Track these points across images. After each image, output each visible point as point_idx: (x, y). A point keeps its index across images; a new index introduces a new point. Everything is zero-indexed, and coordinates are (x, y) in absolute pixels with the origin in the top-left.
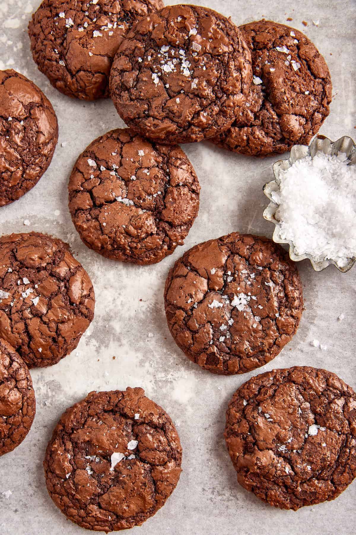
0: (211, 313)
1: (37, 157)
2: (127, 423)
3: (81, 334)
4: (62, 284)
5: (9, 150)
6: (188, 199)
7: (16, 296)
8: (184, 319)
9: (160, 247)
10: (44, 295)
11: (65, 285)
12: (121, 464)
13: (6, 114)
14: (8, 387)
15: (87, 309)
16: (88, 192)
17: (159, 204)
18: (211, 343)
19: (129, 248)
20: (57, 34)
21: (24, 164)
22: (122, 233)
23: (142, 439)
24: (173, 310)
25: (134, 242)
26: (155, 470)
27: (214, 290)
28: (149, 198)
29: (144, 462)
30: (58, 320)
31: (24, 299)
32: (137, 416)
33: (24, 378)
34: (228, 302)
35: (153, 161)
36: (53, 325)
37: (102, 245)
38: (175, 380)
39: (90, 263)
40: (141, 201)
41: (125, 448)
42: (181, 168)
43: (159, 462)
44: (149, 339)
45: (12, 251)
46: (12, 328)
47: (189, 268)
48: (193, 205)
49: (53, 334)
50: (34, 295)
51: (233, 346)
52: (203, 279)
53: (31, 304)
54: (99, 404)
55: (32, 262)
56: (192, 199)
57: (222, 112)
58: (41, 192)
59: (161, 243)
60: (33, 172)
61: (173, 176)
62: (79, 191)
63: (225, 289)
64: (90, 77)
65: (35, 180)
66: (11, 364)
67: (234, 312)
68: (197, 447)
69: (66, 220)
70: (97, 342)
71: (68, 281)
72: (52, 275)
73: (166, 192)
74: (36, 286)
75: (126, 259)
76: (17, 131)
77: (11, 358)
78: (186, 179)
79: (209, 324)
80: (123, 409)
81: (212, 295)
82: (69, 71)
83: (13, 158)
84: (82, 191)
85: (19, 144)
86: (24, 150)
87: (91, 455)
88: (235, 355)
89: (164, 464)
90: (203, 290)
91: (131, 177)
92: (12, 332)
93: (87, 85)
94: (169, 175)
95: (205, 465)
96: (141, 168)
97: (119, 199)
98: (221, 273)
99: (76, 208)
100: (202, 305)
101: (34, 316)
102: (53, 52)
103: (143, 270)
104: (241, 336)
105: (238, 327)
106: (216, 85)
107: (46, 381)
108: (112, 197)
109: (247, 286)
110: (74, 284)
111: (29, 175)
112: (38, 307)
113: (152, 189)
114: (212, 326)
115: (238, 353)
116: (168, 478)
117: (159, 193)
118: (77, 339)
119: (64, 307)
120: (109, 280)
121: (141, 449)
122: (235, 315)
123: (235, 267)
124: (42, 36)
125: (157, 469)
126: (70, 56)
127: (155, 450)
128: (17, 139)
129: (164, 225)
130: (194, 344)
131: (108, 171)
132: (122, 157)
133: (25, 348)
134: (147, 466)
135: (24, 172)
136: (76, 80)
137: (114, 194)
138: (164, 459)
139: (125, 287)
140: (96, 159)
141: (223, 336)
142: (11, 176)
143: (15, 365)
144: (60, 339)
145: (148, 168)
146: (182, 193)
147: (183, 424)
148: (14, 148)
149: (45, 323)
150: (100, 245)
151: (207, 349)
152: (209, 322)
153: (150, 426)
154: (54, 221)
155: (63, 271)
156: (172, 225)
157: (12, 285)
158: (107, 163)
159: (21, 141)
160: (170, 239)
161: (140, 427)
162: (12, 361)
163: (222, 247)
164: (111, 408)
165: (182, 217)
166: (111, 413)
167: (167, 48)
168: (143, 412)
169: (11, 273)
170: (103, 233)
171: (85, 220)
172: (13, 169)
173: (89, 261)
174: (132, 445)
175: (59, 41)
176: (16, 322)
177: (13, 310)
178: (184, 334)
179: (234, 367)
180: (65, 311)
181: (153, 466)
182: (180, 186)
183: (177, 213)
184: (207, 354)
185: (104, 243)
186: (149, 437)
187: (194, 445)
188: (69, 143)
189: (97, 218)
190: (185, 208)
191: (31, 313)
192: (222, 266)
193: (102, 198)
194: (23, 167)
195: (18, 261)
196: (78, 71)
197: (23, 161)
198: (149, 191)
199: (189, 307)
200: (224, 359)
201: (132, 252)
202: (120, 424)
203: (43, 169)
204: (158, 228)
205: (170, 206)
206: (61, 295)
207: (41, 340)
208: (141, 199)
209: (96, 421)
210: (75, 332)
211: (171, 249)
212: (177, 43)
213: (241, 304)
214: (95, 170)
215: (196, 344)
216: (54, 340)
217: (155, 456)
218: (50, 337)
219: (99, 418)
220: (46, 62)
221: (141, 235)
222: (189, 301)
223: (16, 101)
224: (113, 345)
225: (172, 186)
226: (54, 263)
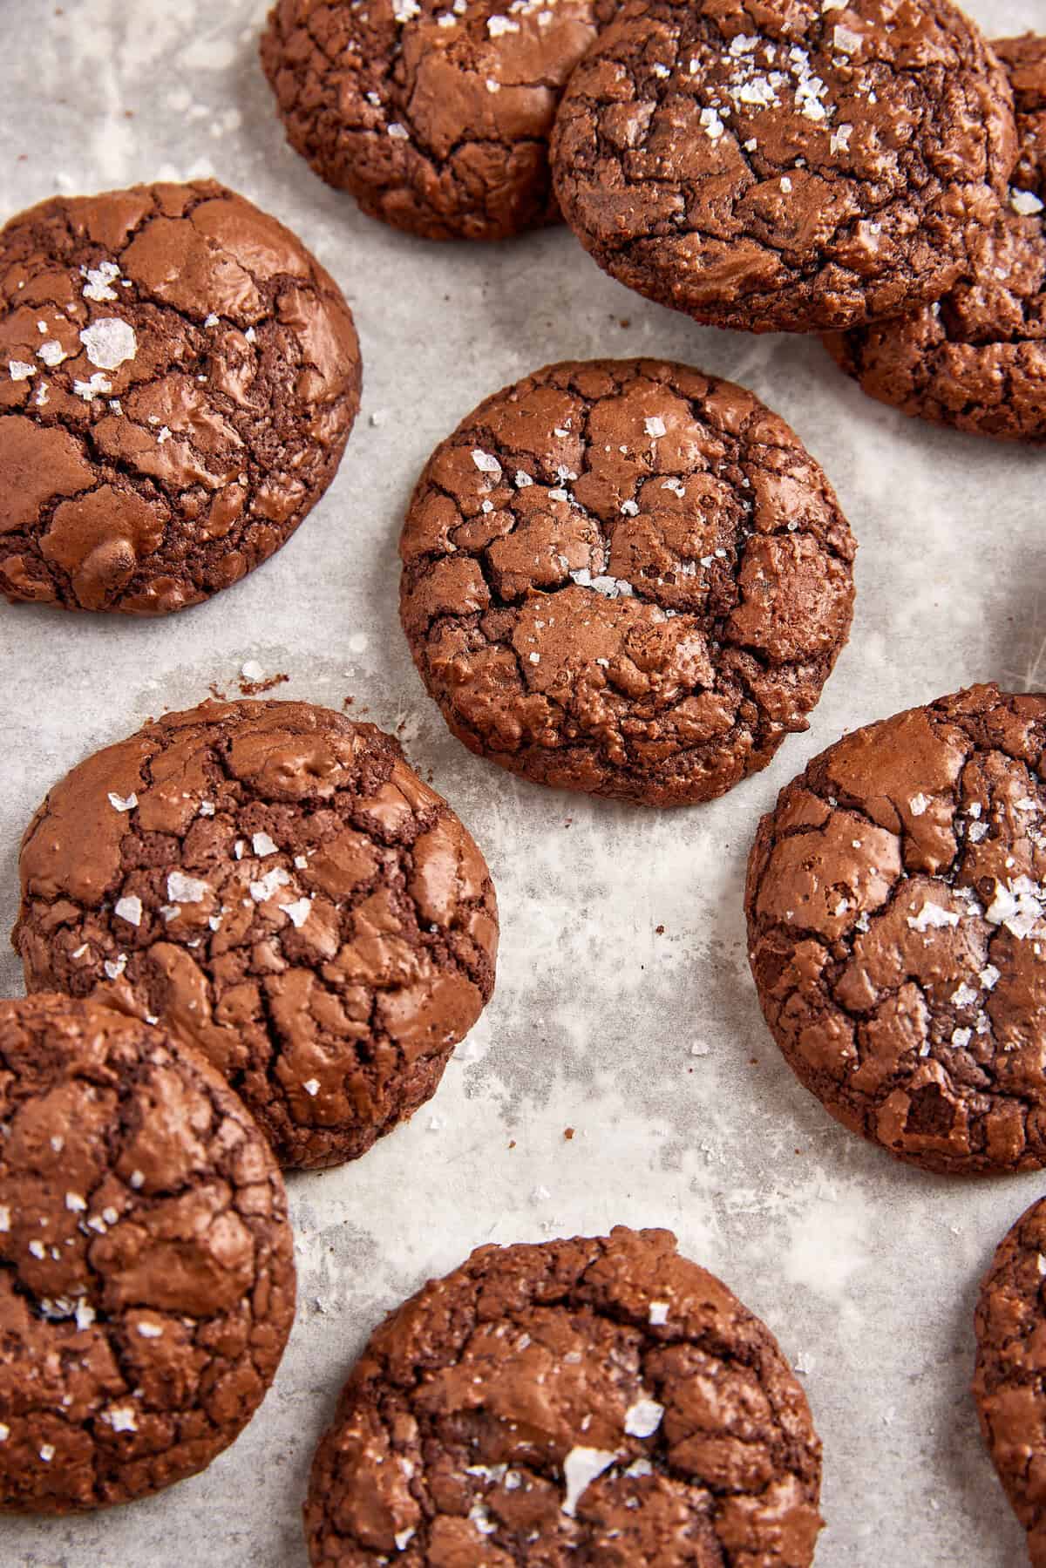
0: (919, 950)
1: (298, 445)
2: (621, 1339)
3: (454, 1041)
4: (391, 856)
5: (206, 417)
6: (819, 574)
7: (228, 893)
8: (823, 975)
9: (726, 738)
10: (325, 894)
11: (402, 860)
12: (600, 1491)
13: (200, 305)
14: (208, 1205)
15: (476, 947)
16: (472, 556)
17: (720, 587)
18: (924, 1052)
19: (619, 739)
20: (369, 47)
21: (254, 466)
22: (597, 687)
23: (680, 1397)
24: (784, 947)
25: (637, 716)
26: (729, 1511)
27: (925, 871)
28: (686, 570)
29: (688, 1483)
30: (379, 976)
31: (257, 905)
32: (659, 1313)
33: (261, 1178)
34: (974, 909)
35: (693, 453)
36: (360, 995)
37: (526, 731)
38: (793, 1211)
39: (476, 806)
40: (660, 582)
41: (615, 1434)
42: (791, 477)
43: (742, 1479)
44: (693, 1064)
45: (216, 750)
46: (214, 1005)
47: (832, 800)
48: (835, 595)
49: (360, 1027)
50: (293, 893)
51: (1003, 1061)
52: (884, 833)
53: (282, 922)
54: (516, 1276)
55: (284, 780)
56: (831, 575)
57: (929, 231)
58: (301, 571)
59: (732, 721)
60: (280, 493)
61: (764, 500)
62: (443, 555)
63: (962, 866)
64: (496, 156)
65: (286, 522)
66: (215, 1127)
67: (999, 943)
68: (886, 1447)
69: (390, 662)
70: (507, 1084)
71: (409, 848)
72: (355, 824)
73: (742, 552)
74: (301, 862)
75: (609, 781)
76: (233, 358)
77: (214, 1105)
78: (807, 511)
79: (913, 986)
80: (606, 1290)
81: (917, 888)
82: (428, 151)
83: (220, 446)
84: (452, 555)
85: (242, 400)
86: (256, 419)
87: (489, 1463)
88: (1009, 1095)
89: (761, 1487)
90: (887, 873)
91: (621, 504)
92: (215, 1020)
93: (492, 183)
94: (751, 498)
95: (919, 1512)
96: (654, 475)
97: (582, 578)
98: (945, 812)
99: (432, 610)
100: (886, 921)
101: (293, 966)
102: (365, 103)
103: (665, 830)
104: (1028, 1025)
105: (1013, 993)
106: (910, 148)
107: (320, 1229)
108: (557, 568)
109: (1039, 853)
110: (431, 859)
111: (270, 504)
112: (308, 932)
113: (697, 543)
114: (925, 992)
115: (1018, 1086)
116: (775, 1539)
117: (721, 553)
118: (438, 1055)
119: (398, 934)
120: (544, 866)
121: (673, 1434)
122: (1005, 953)
123: (993, 789)
124: (319, 63)
125: (736, 1507)
126: (422, 104)
127: (725, 1434)
128: (234, 383)
129: (738, 661)
130: (861, 1060)
131: (543, 489)
132: (588, 444)
133: (259, 1077)
134: (699, 1496)
135: (252, 493)
136: (453, 174)
137: (564, 560)
138: (760, 1468)
139: (601, 891)
140: (497, 448)
141: (963, 1028)
142: (209, 504)
143: (231, 1133)
144: (384, 1046)
145: (680, 476)
146: (798, 553)
147: (832, 1362)
148: (224, 413)
149: (332, 987)
150: (517, 730)
151: (910, 1074)
152: (913, 978)
153: (706, 1352)
154: (346, 666)
155: (390, 813)
156: (767, 661)
157: (212, 857)
158: (537, 462)
159: (247, 393)
160: (762, 710)
161: (670, 1354)
162: (219, 1115)
163: (945, 727)
164: (559, 1291)
165: (801, 632)
166: (561, 1308)
167: (754, 42)
168: (681, 1299)
169: (210, 818)
170: (527, 689)
171: (465, 648)
172: (216, 481)
173: (472, 799)
174: (643, 1417)
175: (379, 68)
176: (230, 985)
177: (221, 944)
178: (826, 1027)
179: (1008, 1137)
180: (403, 947)
181: (721, 1495)
182: (788, 531)
183: (782, 619)
184: (910, 1093)
185: (531, 722)
186: (706, 1389)
187: (874, 1440)
188: (399, 412)
189: (506, 643)
190: (810, 605)
191: (283, 953)
192: (950, 789)
193: (525, 574)
194: (250, 478)
195: (236, 779)
196: (454, 148)
197: (251, 455)
198: (687, 546)
199: (840, 930)
200: (971, 1111)
201: (632, 752)
202: (597, 1343)
203: (314, 491)
204: (719, 671)
205: (760, 596)
206: (389, 893)
207: (318, 1051)
208: (658, 574)
209: (507, 1334)
210: (434, 1028)
211: (765, 746)
212: (784, 30)
213: (1019, 913)
214: (495, 486)
215: (870, 1061)
216: (364, 1053)
217: (727, 1457)
218: (347, 1039)
219: (517, 1325)
220: (345, 137)
221: (662, 691)
222: (841, 909)
223: (231, 266)
224: (564, 1093)
225: (763, 532)
226: (360, 786)
